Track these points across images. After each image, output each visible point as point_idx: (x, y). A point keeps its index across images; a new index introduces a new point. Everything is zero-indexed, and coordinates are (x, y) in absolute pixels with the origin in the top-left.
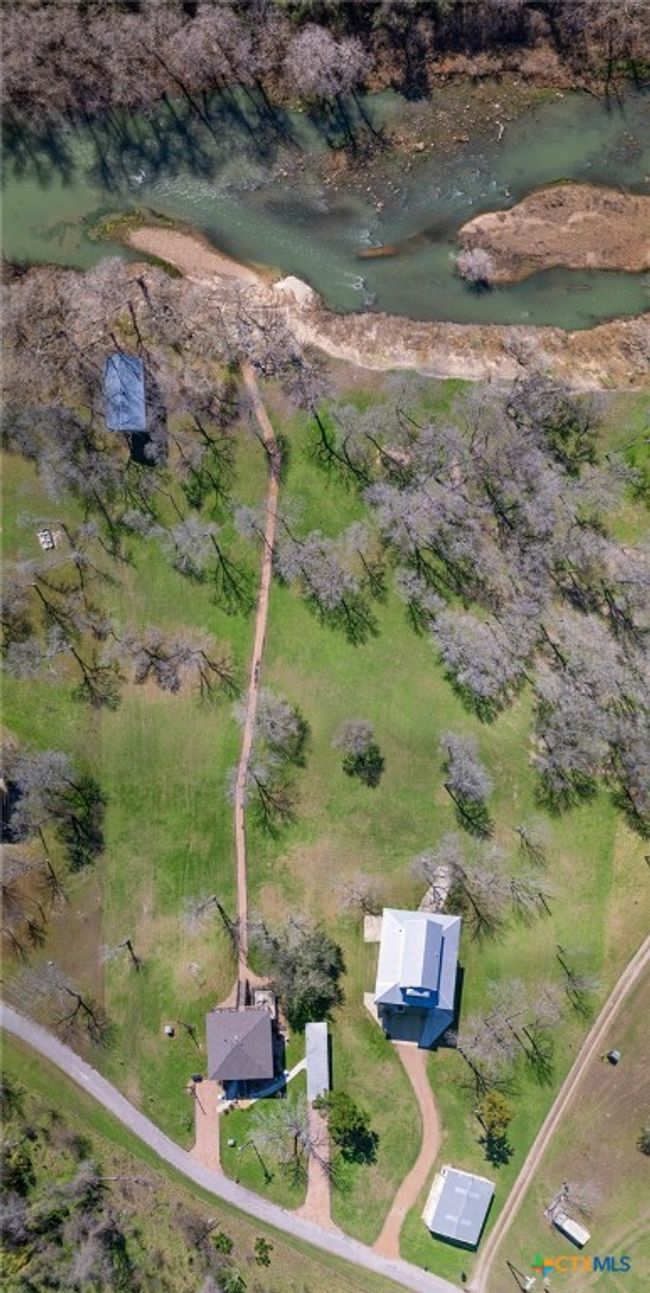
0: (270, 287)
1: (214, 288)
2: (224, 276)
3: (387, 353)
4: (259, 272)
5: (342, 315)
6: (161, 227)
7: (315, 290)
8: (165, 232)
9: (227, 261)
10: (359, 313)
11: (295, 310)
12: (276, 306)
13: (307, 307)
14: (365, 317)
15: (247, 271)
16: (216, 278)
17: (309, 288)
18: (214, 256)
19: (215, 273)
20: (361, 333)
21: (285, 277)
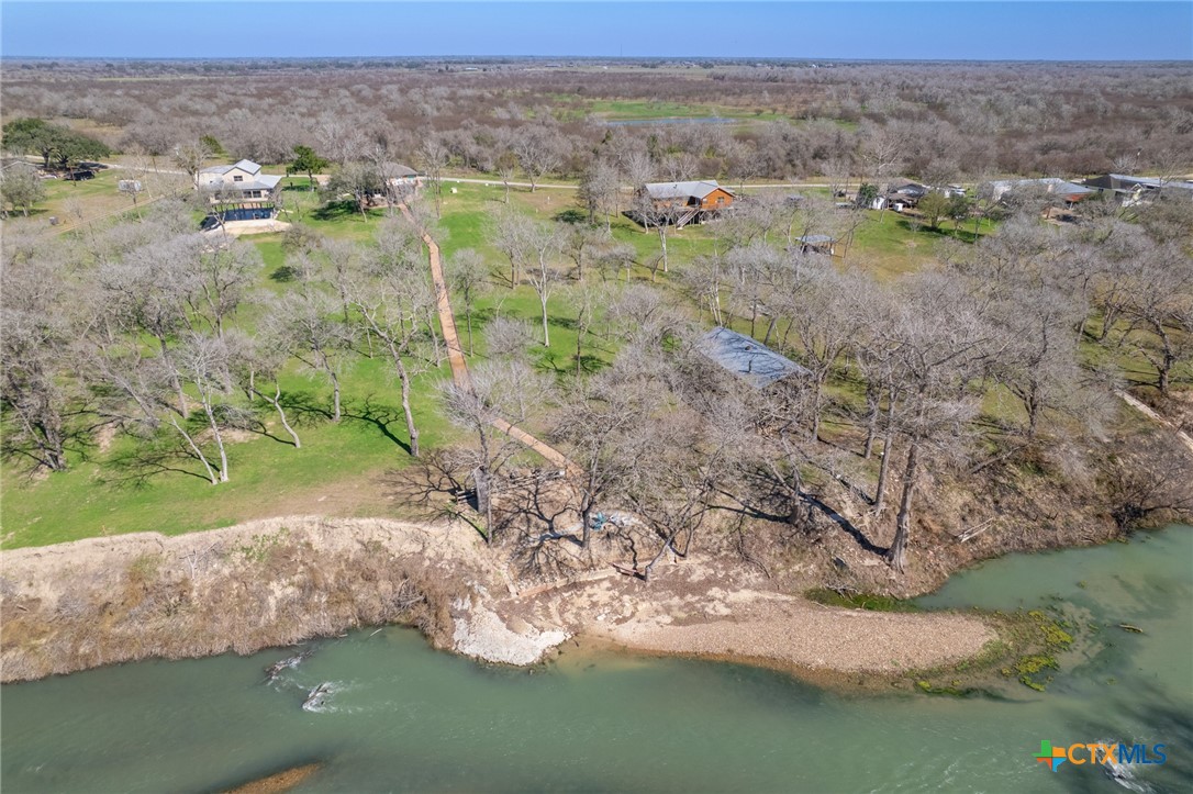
0: (577, 630)
1: (715, 592)
2: (704, 618)
3: (238, 557)
4: (623, 651)
5: (367, 624)
6: (941, 672)
7: (449, 654)
8: (922, 663)
9: (721, 650)
10: (318, 638)
11: (495, 595)
12: (546, 595)
13: (463, 604)
14: (297, 634)
15: (654, 644)
16: (725, 611)
17: (471, 650)
18: (759, 650)
19: (732, 618)
20: (309, 587)
21: (545, 661)
